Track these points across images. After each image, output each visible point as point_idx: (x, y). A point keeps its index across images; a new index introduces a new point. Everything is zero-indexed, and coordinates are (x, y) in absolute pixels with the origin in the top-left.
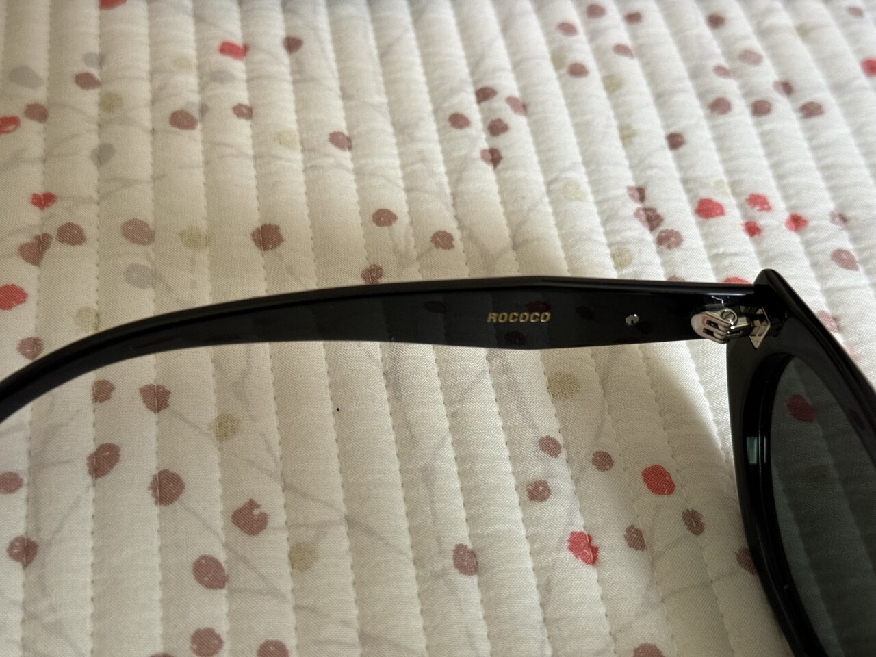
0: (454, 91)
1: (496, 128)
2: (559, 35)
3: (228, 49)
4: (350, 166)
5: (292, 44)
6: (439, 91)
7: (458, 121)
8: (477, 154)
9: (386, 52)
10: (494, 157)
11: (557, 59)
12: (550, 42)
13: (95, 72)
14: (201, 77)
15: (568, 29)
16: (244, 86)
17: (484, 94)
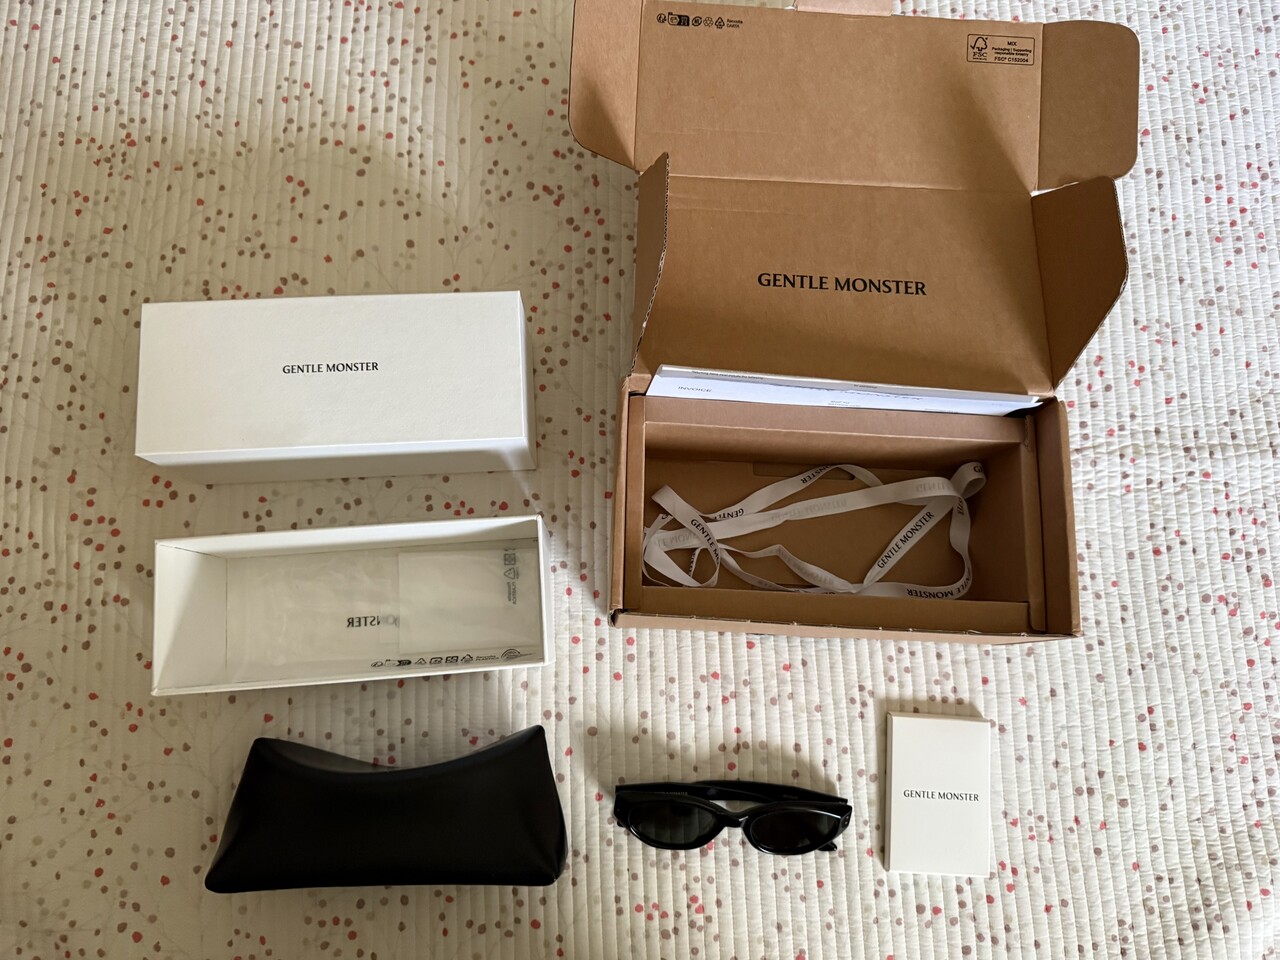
0: (853, 687)
1: (864, 704)
2: (887, 662)
3: (785, 667)
4: (820, 718)
5: (804, 663)
6: (848, 687)
7: (853, 701)
8: (857, 715)
10: (862, 716)
11: (886, 673)
12: (884, 663)
13: (747, 678)
14: (778, 681)
15: (890, 659)
16: (790, 684)
17: (861, 688)
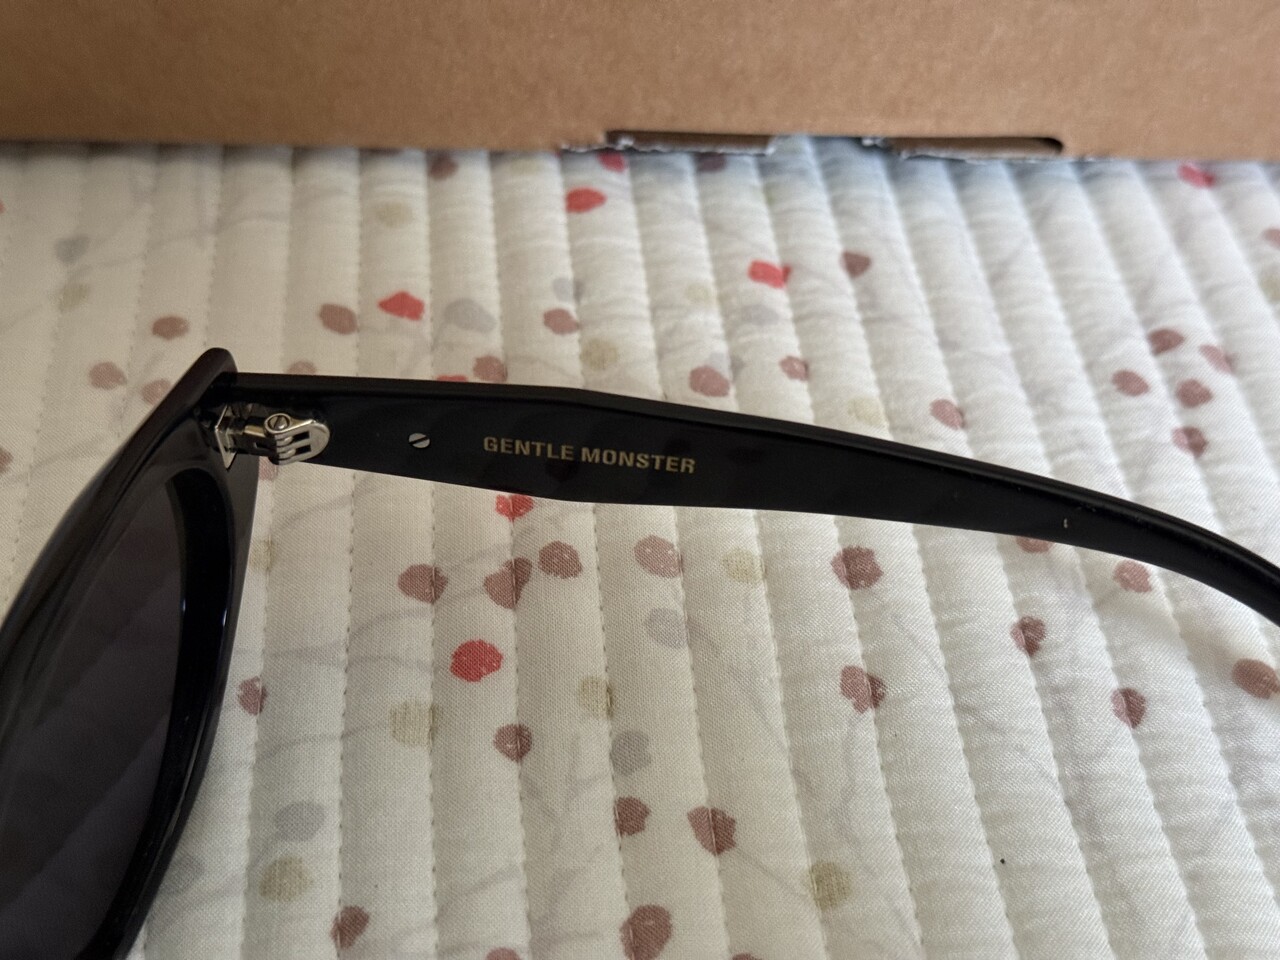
0: (1115, 337)
1: (1192, 395)
2: (1268, 248)
3: (761, 272)
5: (856, 264)
6: (1090, 340)
7: (1129, 383)
8: (1166, 437)
9: (998, 276)
10: (1195, 441)
12: (1255, 258)
13: (570, 307)
14: (726, 314)
16: (791, 328)
17: (1164, 341)
